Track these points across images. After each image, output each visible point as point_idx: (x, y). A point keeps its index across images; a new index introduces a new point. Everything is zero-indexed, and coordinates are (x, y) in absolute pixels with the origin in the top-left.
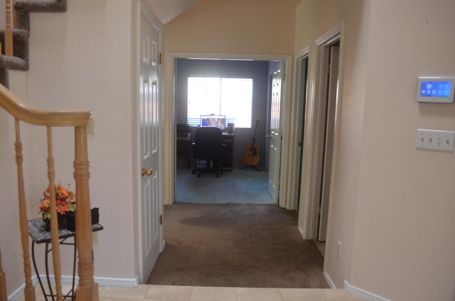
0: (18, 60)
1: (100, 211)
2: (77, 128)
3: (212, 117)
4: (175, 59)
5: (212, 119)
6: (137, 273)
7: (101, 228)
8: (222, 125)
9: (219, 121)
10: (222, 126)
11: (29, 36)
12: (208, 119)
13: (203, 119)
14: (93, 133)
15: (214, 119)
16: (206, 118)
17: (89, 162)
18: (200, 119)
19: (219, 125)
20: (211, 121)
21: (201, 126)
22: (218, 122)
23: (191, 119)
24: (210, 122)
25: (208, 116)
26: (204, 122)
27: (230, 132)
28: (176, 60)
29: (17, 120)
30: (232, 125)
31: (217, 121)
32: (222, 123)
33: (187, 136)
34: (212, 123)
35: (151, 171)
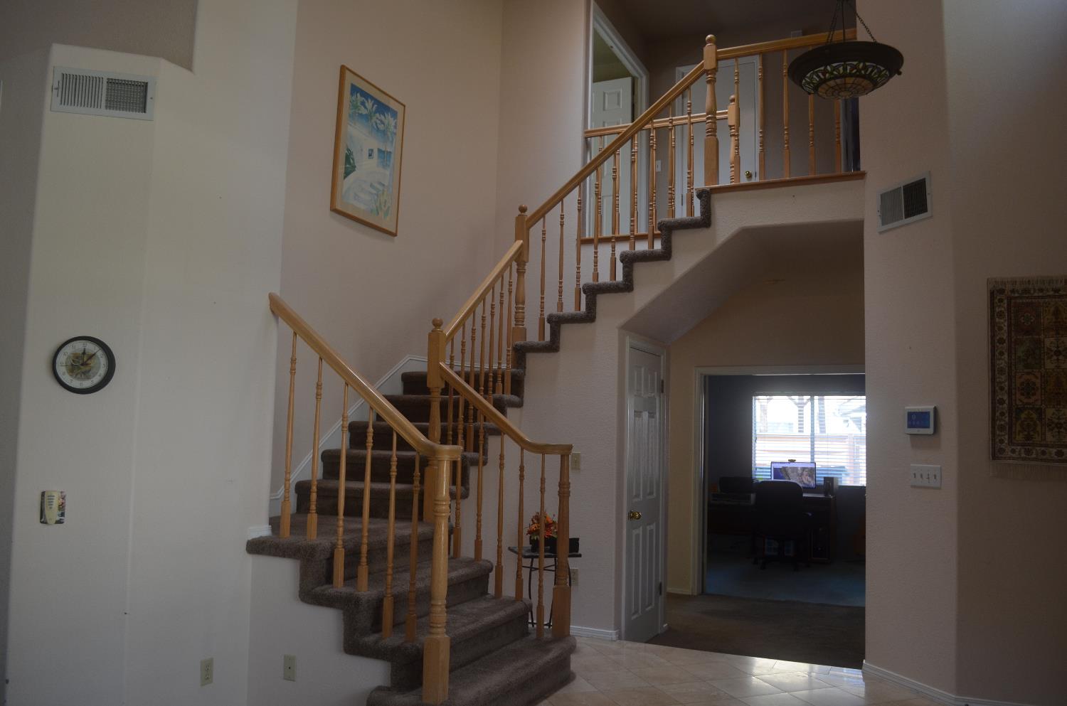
0: (515, 398)
1: (580, 542)
2: (562, 456)
3: (792, 465)
4: (705, 377)
5: (790, 468)
6: (617, 626)
7: (580, 556)
8: (810, 479)
9: (805, 473)
10: (810, 482)
11: (525, 375)
12: (784, 468)
13: (774, 469)
14: (579, 469)
15: (795, 469)
16: (780, 466)
17: (569, 483)
18: (771, 469)
19: (804, 480)
20: (789, 472)
21: (773, 479)
22: (802, 474)
23: (761, 468)
24: (787, 475)
25: (784, 463)
26: (778, 472)
27: (826, 494)
28: (707, 379)
29: (522, 449)
30: (831, 479)
31: (800, 472)
32: (810, 476)
33: (749, 498)
34: (791, 475)
35: (640, 516)
